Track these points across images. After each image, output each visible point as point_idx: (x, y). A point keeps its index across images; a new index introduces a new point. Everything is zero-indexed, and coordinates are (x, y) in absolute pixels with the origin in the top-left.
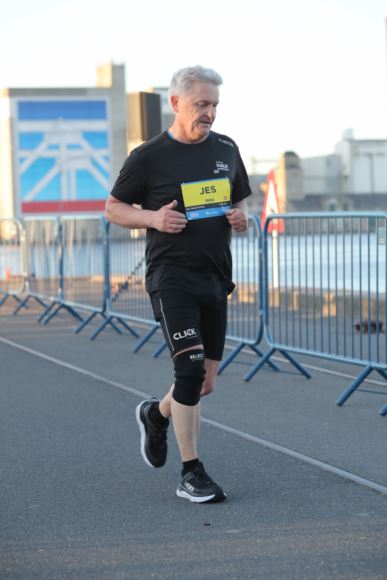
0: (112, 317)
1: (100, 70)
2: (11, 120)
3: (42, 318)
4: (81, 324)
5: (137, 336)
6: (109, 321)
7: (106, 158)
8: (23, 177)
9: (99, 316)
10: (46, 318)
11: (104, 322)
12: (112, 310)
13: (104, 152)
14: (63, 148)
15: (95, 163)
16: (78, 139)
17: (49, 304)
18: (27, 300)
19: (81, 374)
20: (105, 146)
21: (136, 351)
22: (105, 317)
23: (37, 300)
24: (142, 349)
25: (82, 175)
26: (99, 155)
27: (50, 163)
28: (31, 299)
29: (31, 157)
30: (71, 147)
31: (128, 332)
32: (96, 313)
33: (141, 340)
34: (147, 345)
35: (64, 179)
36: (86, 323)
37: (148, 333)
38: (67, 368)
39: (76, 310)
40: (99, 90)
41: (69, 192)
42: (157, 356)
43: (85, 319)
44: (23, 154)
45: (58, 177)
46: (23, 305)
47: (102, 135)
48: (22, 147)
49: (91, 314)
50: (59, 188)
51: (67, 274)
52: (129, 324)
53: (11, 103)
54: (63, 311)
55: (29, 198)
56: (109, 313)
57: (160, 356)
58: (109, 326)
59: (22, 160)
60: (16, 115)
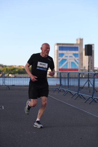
0: (80, 94)
1: (77, 40)
2: (57, 51)
3: (64, 94)
4: (73, 96)
5: (85, 99)
6: (79, 95)
7: (78, 60)
8: (59, 63)
9: (77, 94)
10: (65, 94)
11: (78, 95)
12: (80, 93)
13: (78, 58)
14: (68, 57)
15: (75, 60)
16: (72, 55)
17: (66, 91)
18: (61, 90)
19: (73, 107)
20: (78, 57)
21: (85, 102)
22: (78, 94)
23: (63, 90)
24: (87, 102)
25: (72, 63)
26: (76, 59)
27: (65, 60)
28: (62, 90)
29: (61, 58)
30: (70, 57)
31: (83, 98)
32: (76, 93)
33: (86, 100)
34: (87, 101)
35: (68, 64)
36: (74, 96)
37: (88, 99)
38: (70, 105)
39: (72, 93)
40: (77, 44)
41: (69, 67)
42: (90, 104)
43: (74, 95)
44: (60, 58)
45: (67, 63)
46: (60, 91)
47: (77, 54)
48: (59, 56)
49: (75, 94)
50: (67, 66)
51: (70, 85)
52: (84, 96)
53: (57, 46)
54: (69, 93)
55: (61, 68)
56: (79, 94)
57: (91, 104)
58: (79, 97)
59: (59, 59)
60: (58, 49)
